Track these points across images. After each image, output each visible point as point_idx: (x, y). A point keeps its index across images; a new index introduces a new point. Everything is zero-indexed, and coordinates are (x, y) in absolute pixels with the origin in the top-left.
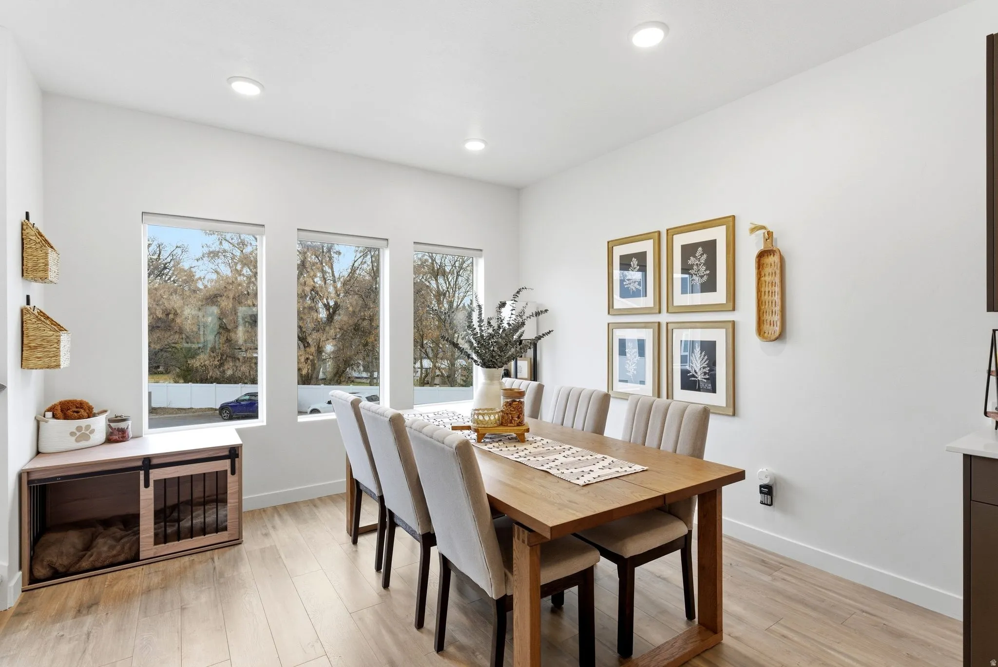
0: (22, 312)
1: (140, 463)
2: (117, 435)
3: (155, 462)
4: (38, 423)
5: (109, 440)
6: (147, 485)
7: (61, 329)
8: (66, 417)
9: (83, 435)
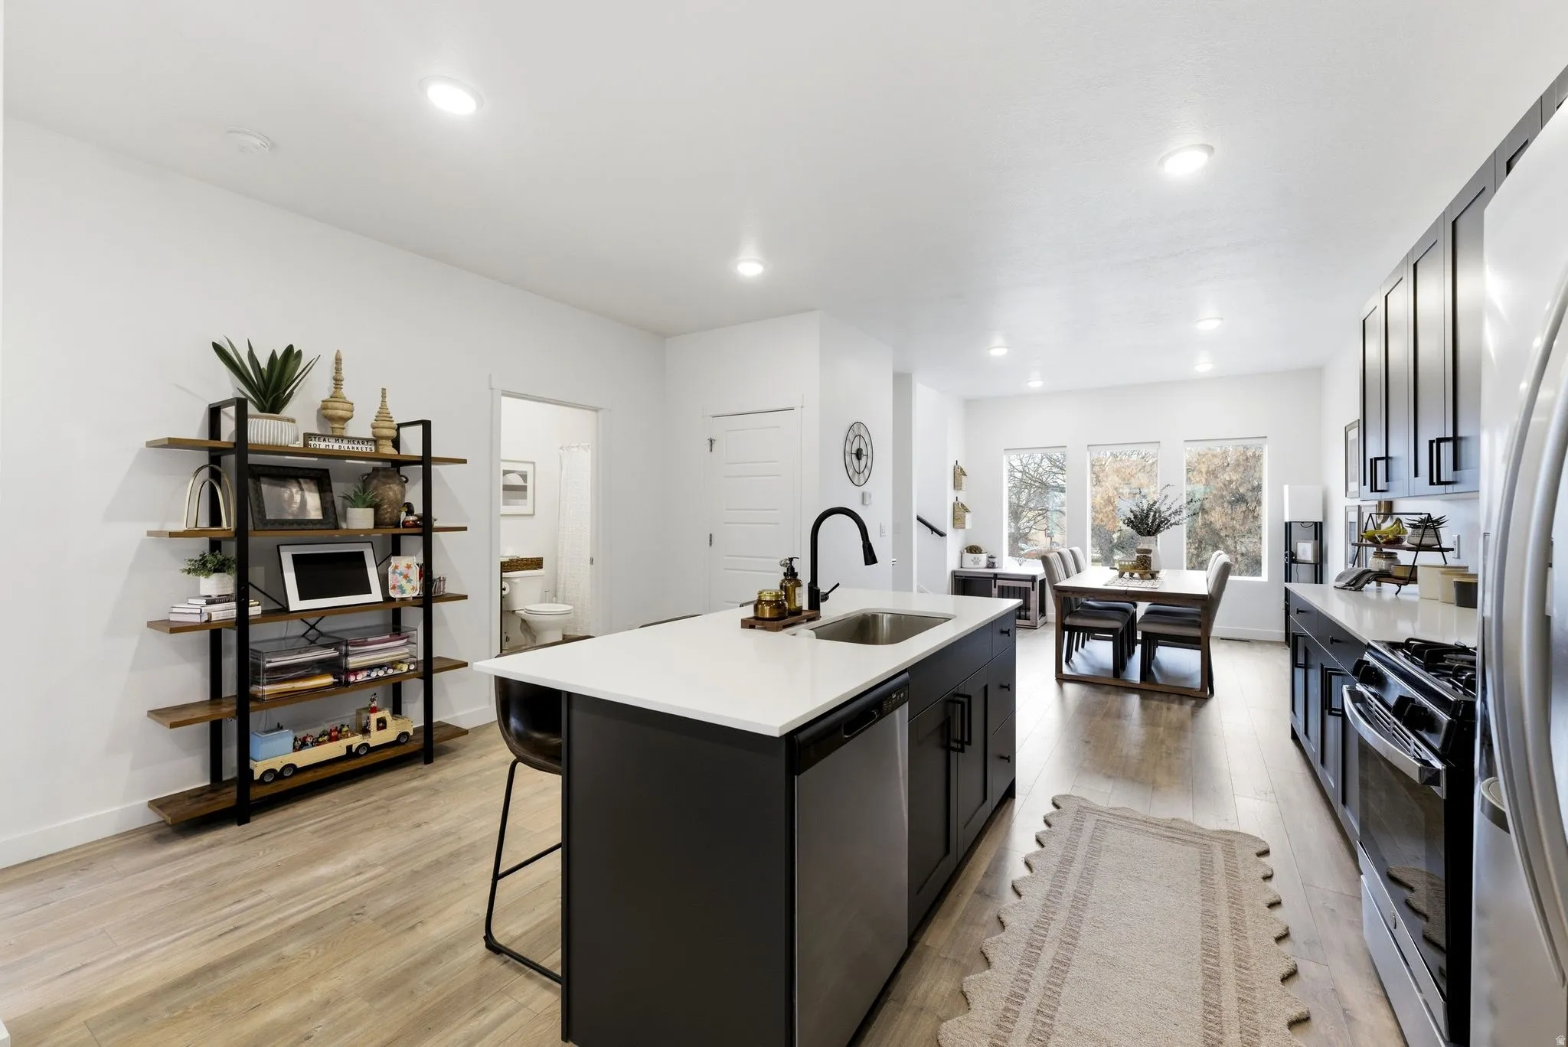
0: (954, 504)
1: (992, 576)
2: (991, 565)
3: (999, 577)
4: (962, 553)
5: (988, 567)
6: (995, 587)
7: (967, 511)
8: (971, 553)
9: (976, 562)
